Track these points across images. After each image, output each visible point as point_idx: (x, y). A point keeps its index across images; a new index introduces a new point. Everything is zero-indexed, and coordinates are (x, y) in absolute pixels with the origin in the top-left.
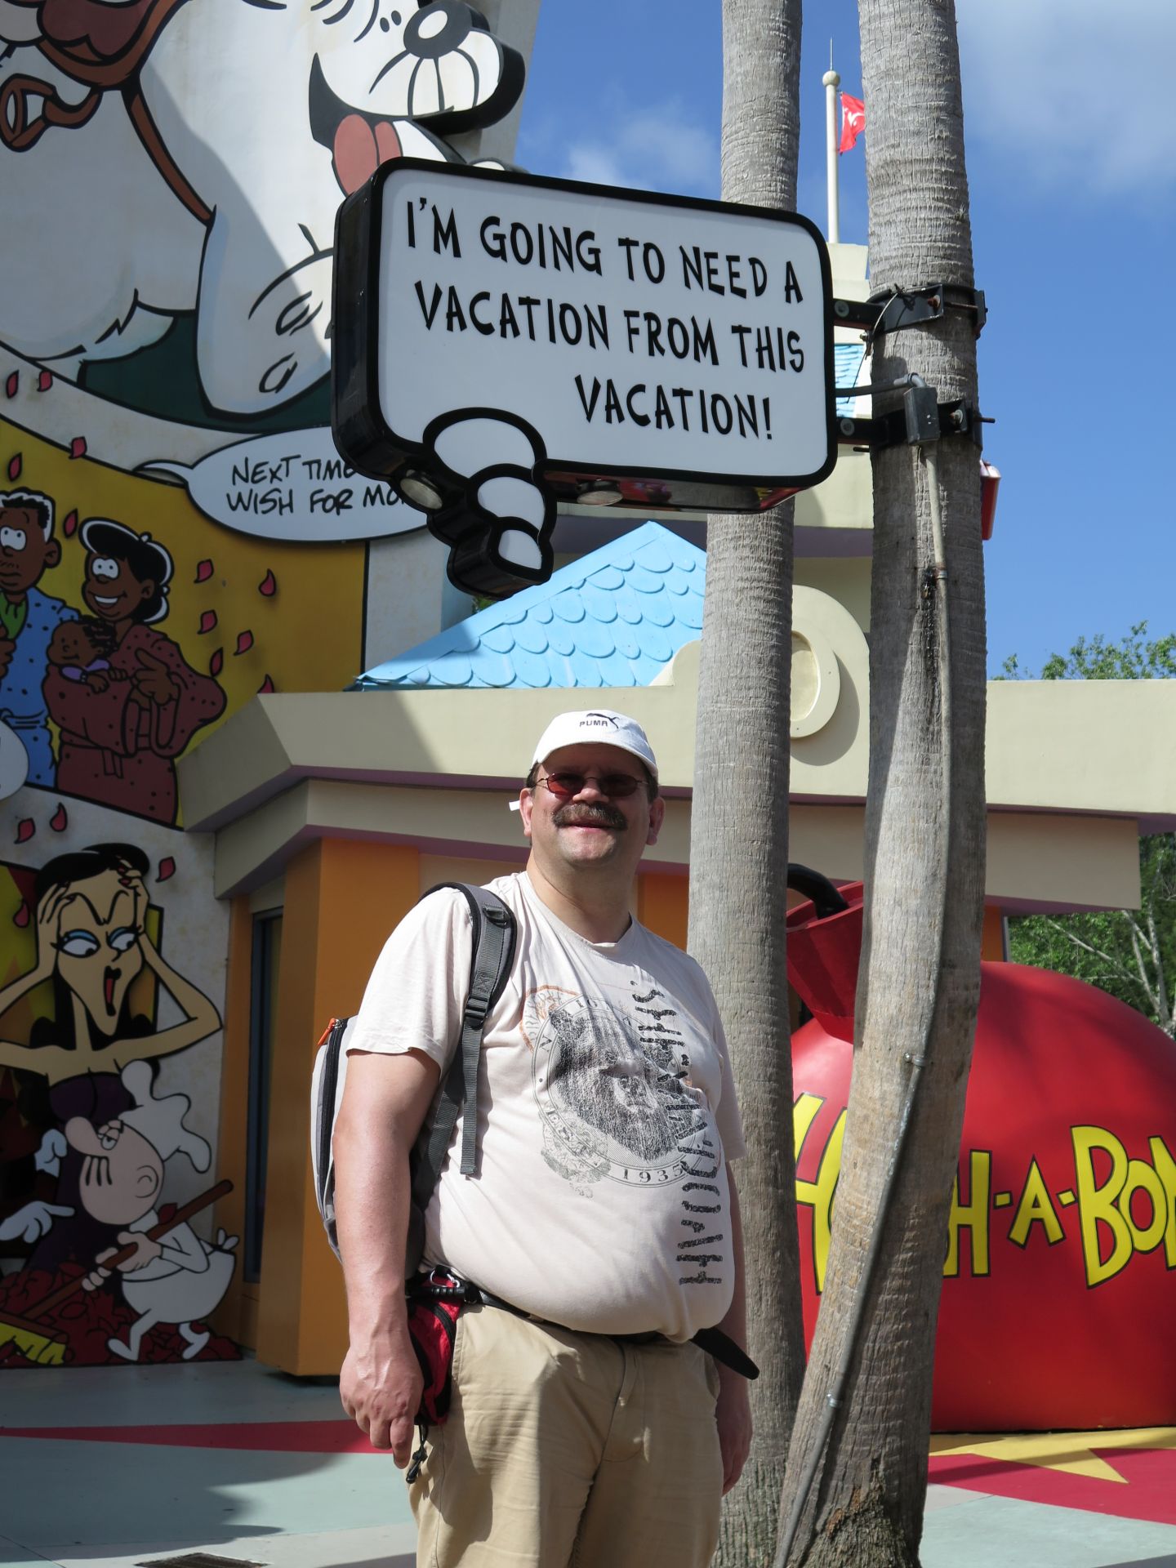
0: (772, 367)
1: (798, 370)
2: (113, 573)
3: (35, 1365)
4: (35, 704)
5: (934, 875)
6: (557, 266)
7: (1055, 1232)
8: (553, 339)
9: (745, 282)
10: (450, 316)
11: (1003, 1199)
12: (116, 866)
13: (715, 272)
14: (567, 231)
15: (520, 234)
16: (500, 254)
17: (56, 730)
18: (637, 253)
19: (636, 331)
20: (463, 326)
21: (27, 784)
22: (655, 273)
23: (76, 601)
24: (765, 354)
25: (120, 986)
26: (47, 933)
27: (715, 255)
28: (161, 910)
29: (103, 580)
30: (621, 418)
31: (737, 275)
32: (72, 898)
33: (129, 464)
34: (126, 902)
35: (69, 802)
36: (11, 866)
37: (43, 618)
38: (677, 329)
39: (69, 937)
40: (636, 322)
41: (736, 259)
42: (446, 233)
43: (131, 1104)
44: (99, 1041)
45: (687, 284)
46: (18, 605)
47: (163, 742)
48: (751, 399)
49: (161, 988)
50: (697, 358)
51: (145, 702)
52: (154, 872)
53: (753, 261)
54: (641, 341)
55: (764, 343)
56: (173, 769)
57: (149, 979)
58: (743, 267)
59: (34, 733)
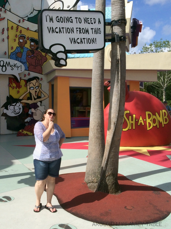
0: (97, 34)
1: (100, 34)
2: (33, 44)
3: (29, 136)
4: (25, 61)
5: (118, 100)
6: (67, 22)
7: (143, 124)
8: (66, 33)
9: (93, 22)
10: (52, 31)
11: (137, 120)
12: (36, 79)
13: (89, 21)
14: (68, 17)
15: (61, 18)
16: (59, 22)
17: (28, 64)
18: (78, 19)
19: (78, 31)
20: (54, 32)
21: (25, 70)
22: (80, 22)
23: (29, 48)
24: (96, 32)
25: (37, 93)
26: (28, 87)
27: (88, 18)
28: (41, 84)
29: (32, 45)
30: (76, 43)
31: (92, 21)
32: (31, 83)
33: (34, 31)
34: (37, 83)
35: (30, 72)
36: (24, 80)
37: (25, 50)
38: (83, 30)
39: (31, 87)
40: (78, 29)
41: (92, 19)
42: (51, 19)
43: (39, 107)
44: (35, 99)
45: (85, 23)
46: (22, 49)
47: (40, 64)
48: (94, 38)
49: (42, 93)
50: (86, 33)
51: (38, 60)
52: (40, 80)
53: (94, 19)
54: (78, 32)
55: (95, 30)
56: (42, 67)
57: (40, 92)
58: (92, 20)
59: (25, 64)
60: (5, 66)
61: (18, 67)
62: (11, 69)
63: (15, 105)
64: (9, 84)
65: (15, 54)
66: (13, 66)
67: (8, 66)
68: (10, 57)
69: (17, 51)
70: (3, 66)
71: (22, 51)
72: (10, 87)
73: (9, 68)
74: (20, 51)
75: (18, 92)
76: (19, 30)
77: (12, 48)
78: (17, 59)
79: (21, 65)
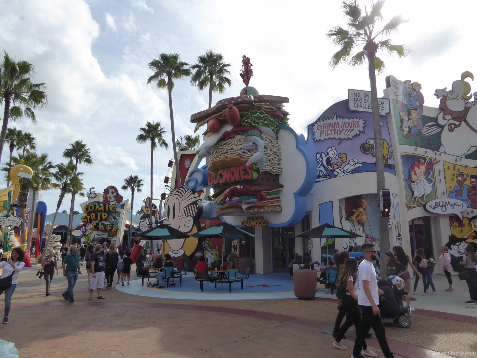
4: (466, 198)
17: (470, 201)
21: (467, 208)
23: (470, 185)
26: (473, 226)
29: (473, 181)
32: (476, 221)
33: (474, 166)
35: (473, 209)
36: (467, 218)
37: (466, 187)
39: (476, 226)
46: (462, 186)
59: (467, 201)
60: (445, 206)
61: (459, 206)
62: (452, 208)
63: (459, 245)
64: (450, 223)
65: (454, 193)
66: (453, 205)
67: (448, 205)
68: (449, 196)
69: (456, 189)
70: (442, 206)
71: (462, 189)
72: (452, 227)
73: (449, 207)
74: (459, 189)
75: (462, 231)
76: (456, 168)
77: (450, 187)
78: (457, 198)
79: (462, 204)
